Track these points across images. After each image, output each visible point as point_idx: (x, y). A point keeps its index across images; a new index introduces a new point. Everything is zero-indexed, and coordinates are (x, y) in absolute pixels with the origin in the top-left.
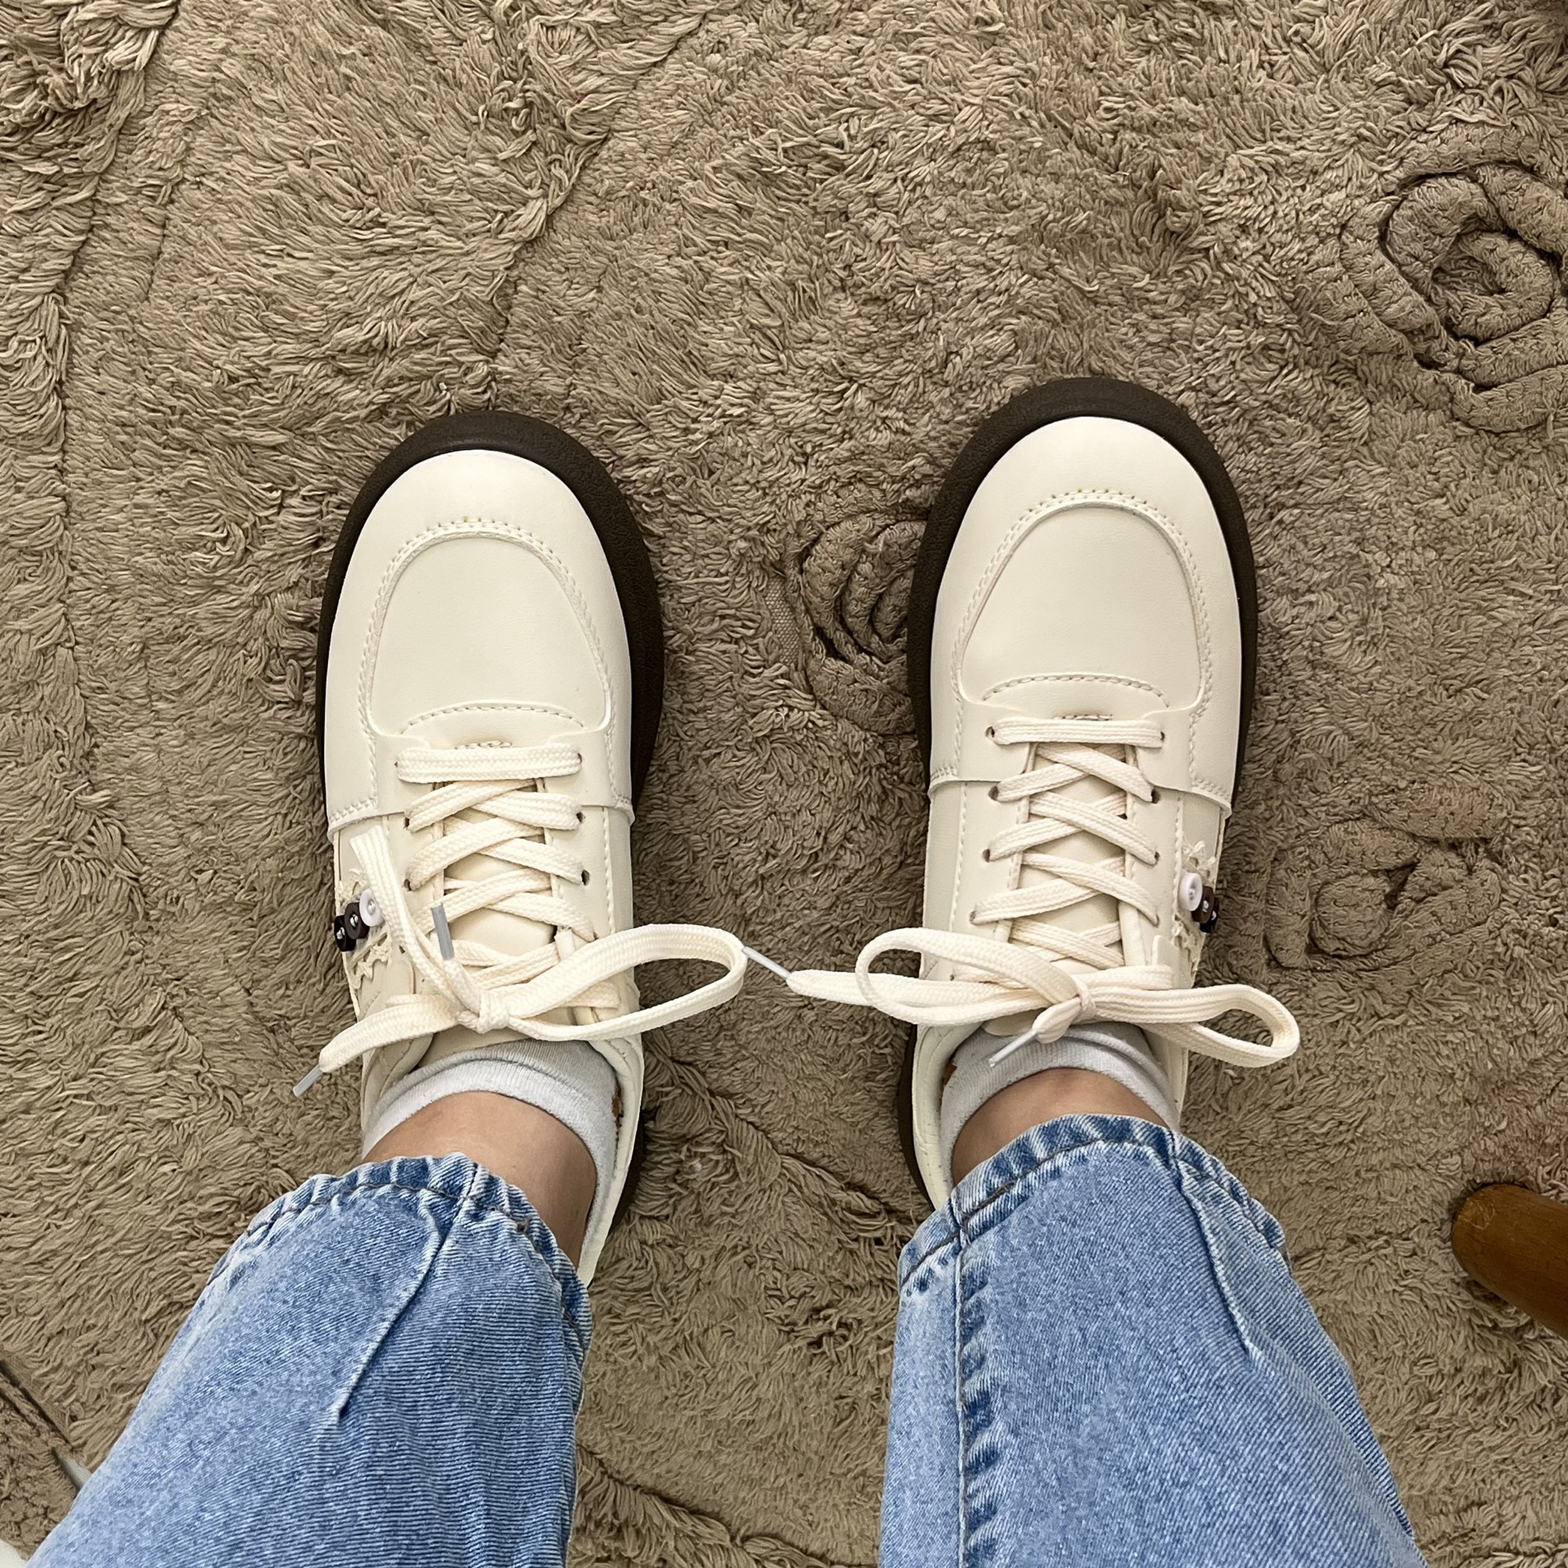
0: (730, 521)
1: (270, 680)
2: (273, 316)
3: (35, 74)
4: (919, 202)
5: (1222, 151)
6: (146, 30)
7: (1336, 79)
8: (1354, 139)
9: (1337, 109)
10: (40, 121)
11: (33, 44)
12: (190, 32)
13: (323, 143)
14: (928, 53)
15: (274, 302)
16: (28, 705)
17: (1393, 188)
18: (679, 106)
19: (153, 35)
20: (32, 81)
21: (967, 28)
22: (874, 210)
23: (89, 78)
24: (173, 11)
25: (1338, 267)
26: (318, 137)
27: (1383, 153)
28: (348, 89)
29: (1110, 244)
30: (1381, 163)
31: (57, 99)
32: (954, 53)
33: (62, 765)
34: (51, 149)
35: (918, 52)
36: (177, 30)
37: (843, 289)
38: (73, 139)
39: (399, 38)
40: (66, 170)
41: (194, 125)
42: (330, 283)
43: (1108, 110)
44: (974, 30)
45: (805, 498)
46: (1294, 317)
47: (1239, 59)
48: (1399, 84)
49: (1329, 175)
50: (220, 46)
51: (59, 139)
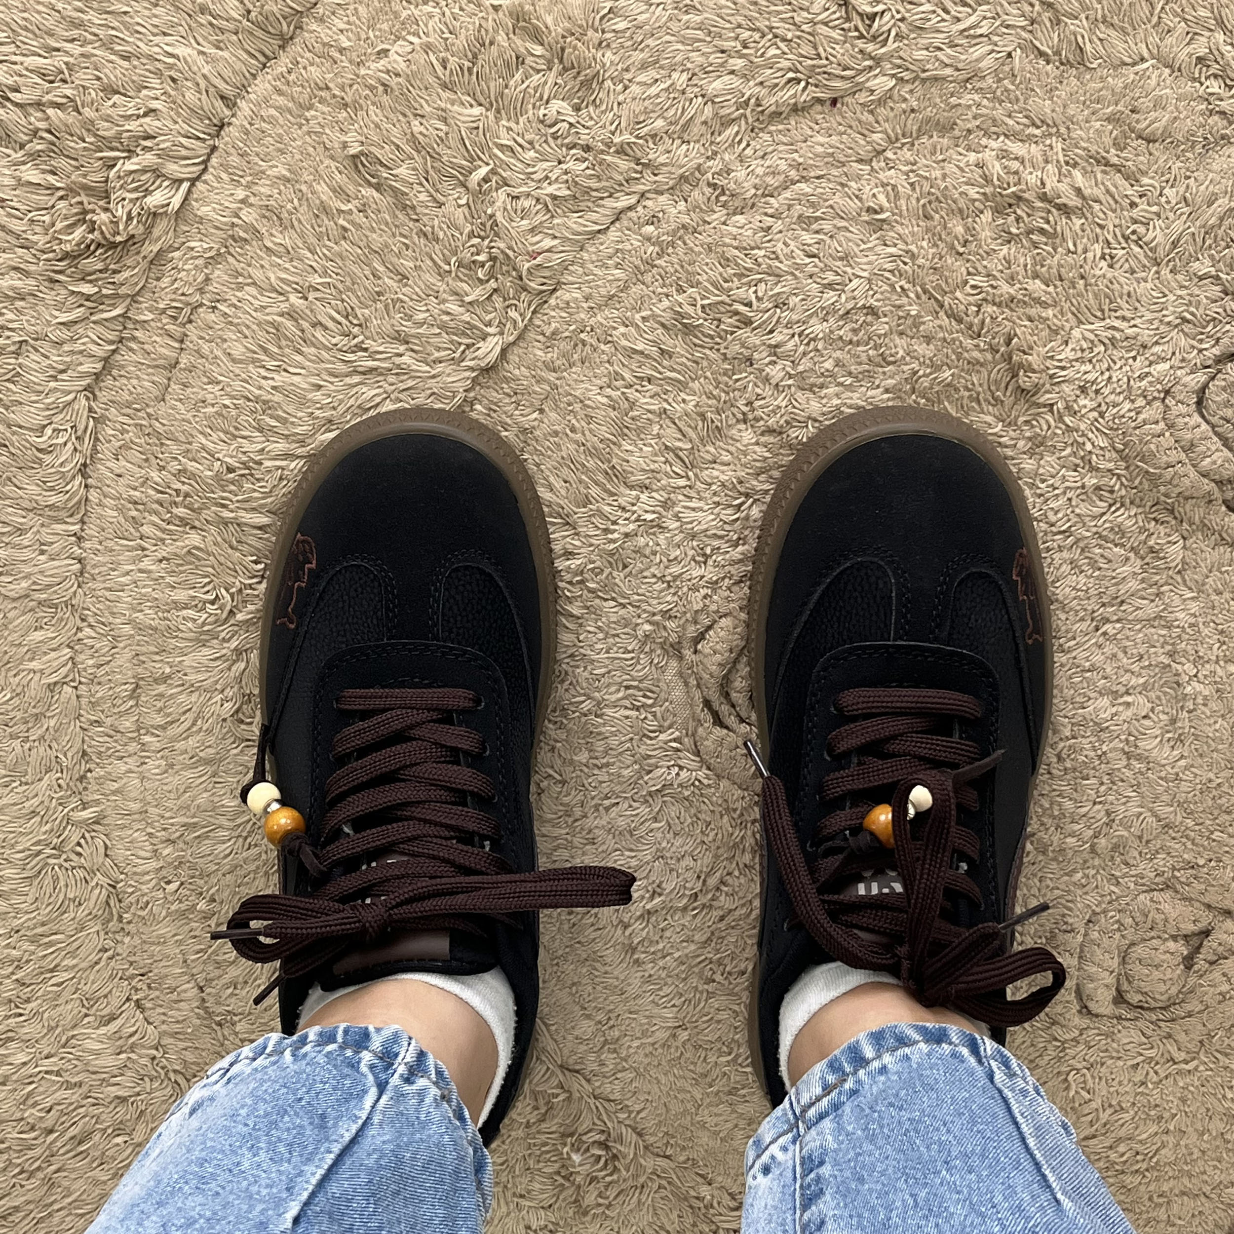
0: (638, 607)
1: (242, 722)
2: (268, 420)
3: (85, 212)
4: (812, 354)
5: (1067, 326)
6: (181, 181)
7: (1165, 272)
8: (1179, 321)
9: (1165, 296)
10: (86, 250)
11: (85, 188)
12: (215, 185)
13: (320, 280)
14: (826, 234)
15: (270, 408)
16: (35, 734)
17: (1209, 362)
18: (617, 266)
19: (185, 185)
20: (82, 217)
21: (859, 215)
22: (774, 358)
23: (130, 218)
24: (202, 167)
25: (1162, 425)
26: (316, 276)
27: (1202, 333)
28: (345, 238)
29: (970, 397)
30: (1201, 341)
31: (102, 233)
32: (848, 234)
33: (59, 786)
34: (94, 273)
35: (817, 232)
36: (205, 182)
37: (745, 421)
38: (112, 266)
39: (389, 199)
40: (104, 291)
41: (213, 260)
42: (318, 395)
43: (974, 287)
44: (866, 217)
45: (703, 592)
46: (1123, 464)
47: (1085, 251)
48: (1218, 278)
49: (1157, 349)
50: (241, 197)
51: (100, 266)
